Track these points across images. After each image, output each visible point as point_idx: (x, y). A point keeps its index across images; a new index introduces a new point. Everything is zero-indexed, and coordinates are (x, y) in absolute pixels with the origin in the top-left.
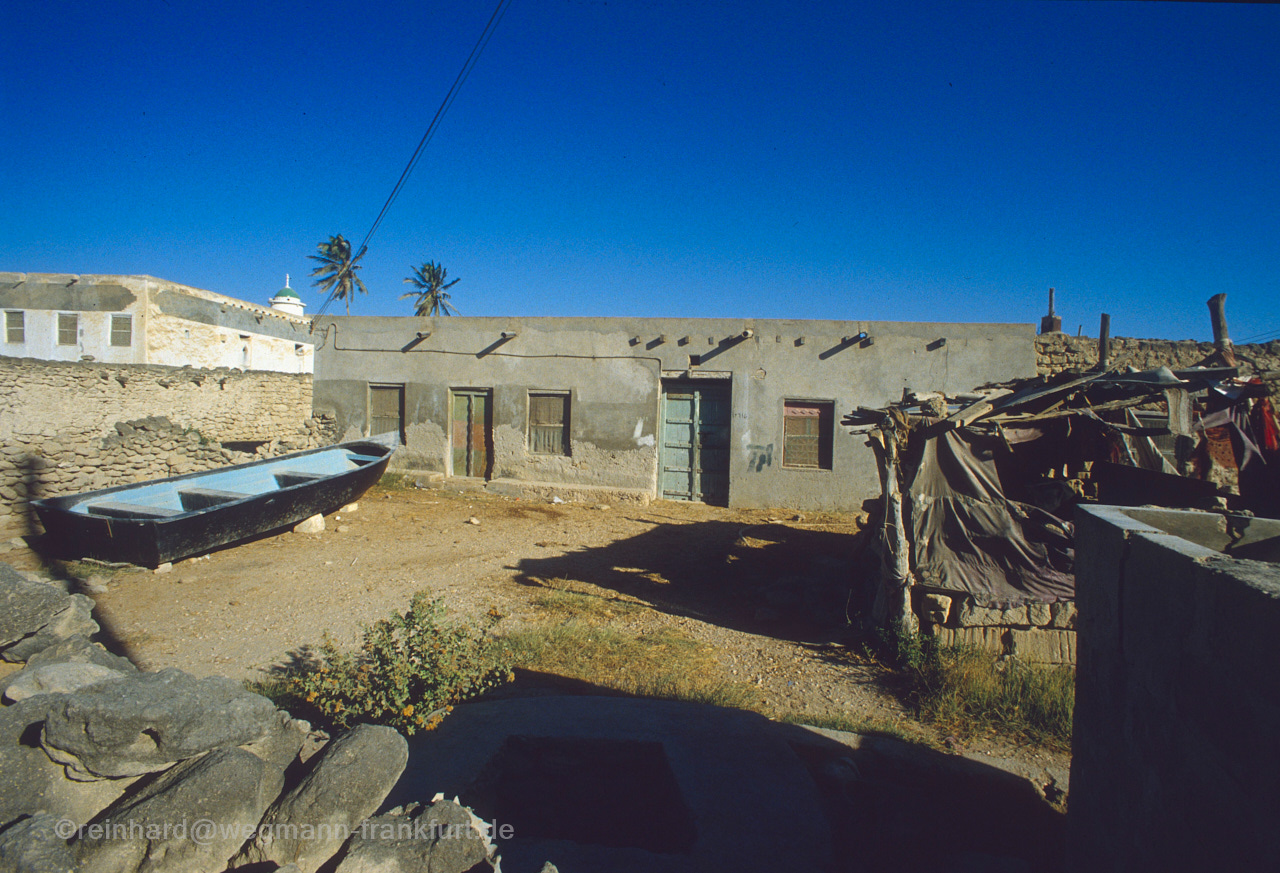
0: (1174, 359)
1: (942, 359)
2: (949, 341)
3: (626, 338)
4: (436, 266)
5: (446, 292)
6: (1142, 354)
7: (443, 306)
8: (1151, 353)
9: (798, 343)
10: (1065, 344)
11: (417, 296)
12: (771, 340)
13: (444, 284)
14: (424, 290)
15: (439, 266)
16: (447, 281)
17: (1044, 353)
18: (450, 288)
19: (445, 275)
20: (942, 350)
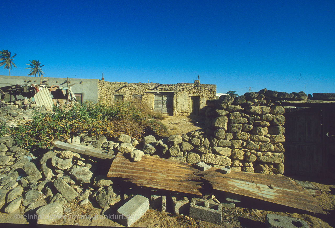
0: (120, 85)
1: (82, 85)
2: (84, 82)
3: (23, 81)
4: (37, 61)
5: (41, 68)
6: (115, 84)
7: (40, 72)
8: (117, 84)
9: (57, 82)
10: (103, 83)
11: (31, 69)
12: (52, 81)
13: (40, 66)
14: (33, 67)
15: (38, 61)
16: (41, 65)
17: (100, 84)
18: (42, 67)
19: (40, 63)
20: (82, 84)
